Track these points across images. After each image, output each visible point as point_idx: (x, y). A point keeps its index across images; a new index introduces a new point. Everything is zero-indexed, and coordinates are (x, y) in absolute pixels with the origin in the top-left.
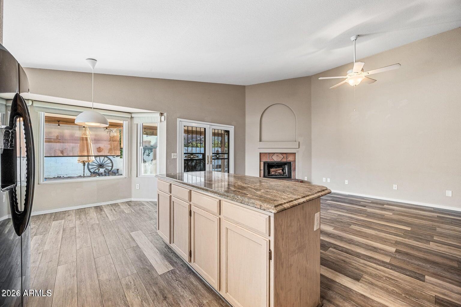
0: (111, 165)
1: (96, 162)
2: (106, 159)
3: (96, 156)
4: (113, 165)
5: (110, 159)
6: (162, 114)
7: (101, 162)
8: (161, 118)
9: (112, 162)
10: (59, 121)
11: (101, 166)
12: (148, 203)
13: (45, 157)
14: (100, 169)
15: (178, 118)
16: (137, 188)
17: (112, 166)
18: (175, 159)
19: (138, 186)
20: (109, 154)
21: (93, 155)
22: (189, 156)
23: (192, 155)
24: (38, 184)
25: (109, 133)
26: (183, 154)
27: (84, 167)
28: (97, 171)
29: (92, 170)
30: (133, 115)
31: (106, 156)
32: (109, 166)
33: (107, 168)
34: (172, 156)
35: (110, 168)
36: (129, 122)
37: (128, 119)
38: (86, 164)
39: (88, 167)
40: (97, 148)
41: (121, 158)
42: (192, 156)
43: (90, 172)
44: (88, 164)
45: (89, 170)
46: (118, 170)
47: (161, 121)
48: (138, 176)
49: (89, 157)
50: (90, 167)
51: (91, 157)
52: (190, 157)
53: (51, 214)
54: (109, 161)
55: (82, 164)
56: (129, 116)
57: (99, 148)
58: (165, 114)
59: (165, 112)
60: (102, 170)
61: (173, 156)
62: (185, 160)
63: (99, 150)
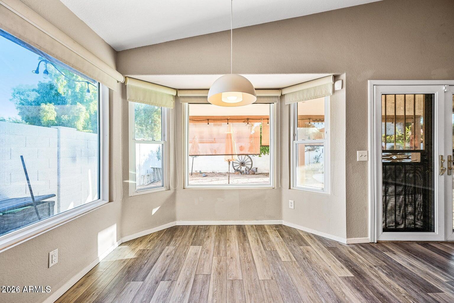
0: (250, 163)
1: (238, 160)
2: (247, 157)
3: (239, 155)
4: (252, 163)
5: (250, 157)
6: (336, 78)
7: (243, 160)
8: (334, 85)
9: (252, 161)
10: (208, 120)
11: (243, 164)
12: (310, 236)
13: (190, 155)
14: (242, 167)
15: (370, 79)
16: (290, 207)
17: (252, 165)
18: (364, 163)
19: (291, 203)
20: (249, 153)
21: (236, 154)
22: (388, 156)
23: (394, 155)
24: (184, 188)
25: (250, 128)
26: (380, 151)
27: (229, 166)
28: (239, 169)
29: (236, 168)
30: (284, 92)
31: (247, 155)
32: (248, 164)
33: (248, 166)
34: (356, 157)
35: (250, 166)
36: (278, 104)
37: (277, 99)
38: (231, 162)
39: (233, 165)
40: (240, 147)
41: (259, 156)
42: (394, 157)
43: (235, 169)
44: (233, 163)
45: (234, 167)
46: (257, 169)
47: (334, 91)
48: (292, 187)
49: (233, 156)
50: (235, 165)
51: (235, 156)
52: (391, 159)
53: (194, 227)
54: (249, 160)
55: (228, 163)
56: (278, 94)
57: (241, 146)
58: (343, 77)
59: (343, 73)
60: (243, 168)
61: (359, 155)
62: (384, 164)
63: (241, 148)
